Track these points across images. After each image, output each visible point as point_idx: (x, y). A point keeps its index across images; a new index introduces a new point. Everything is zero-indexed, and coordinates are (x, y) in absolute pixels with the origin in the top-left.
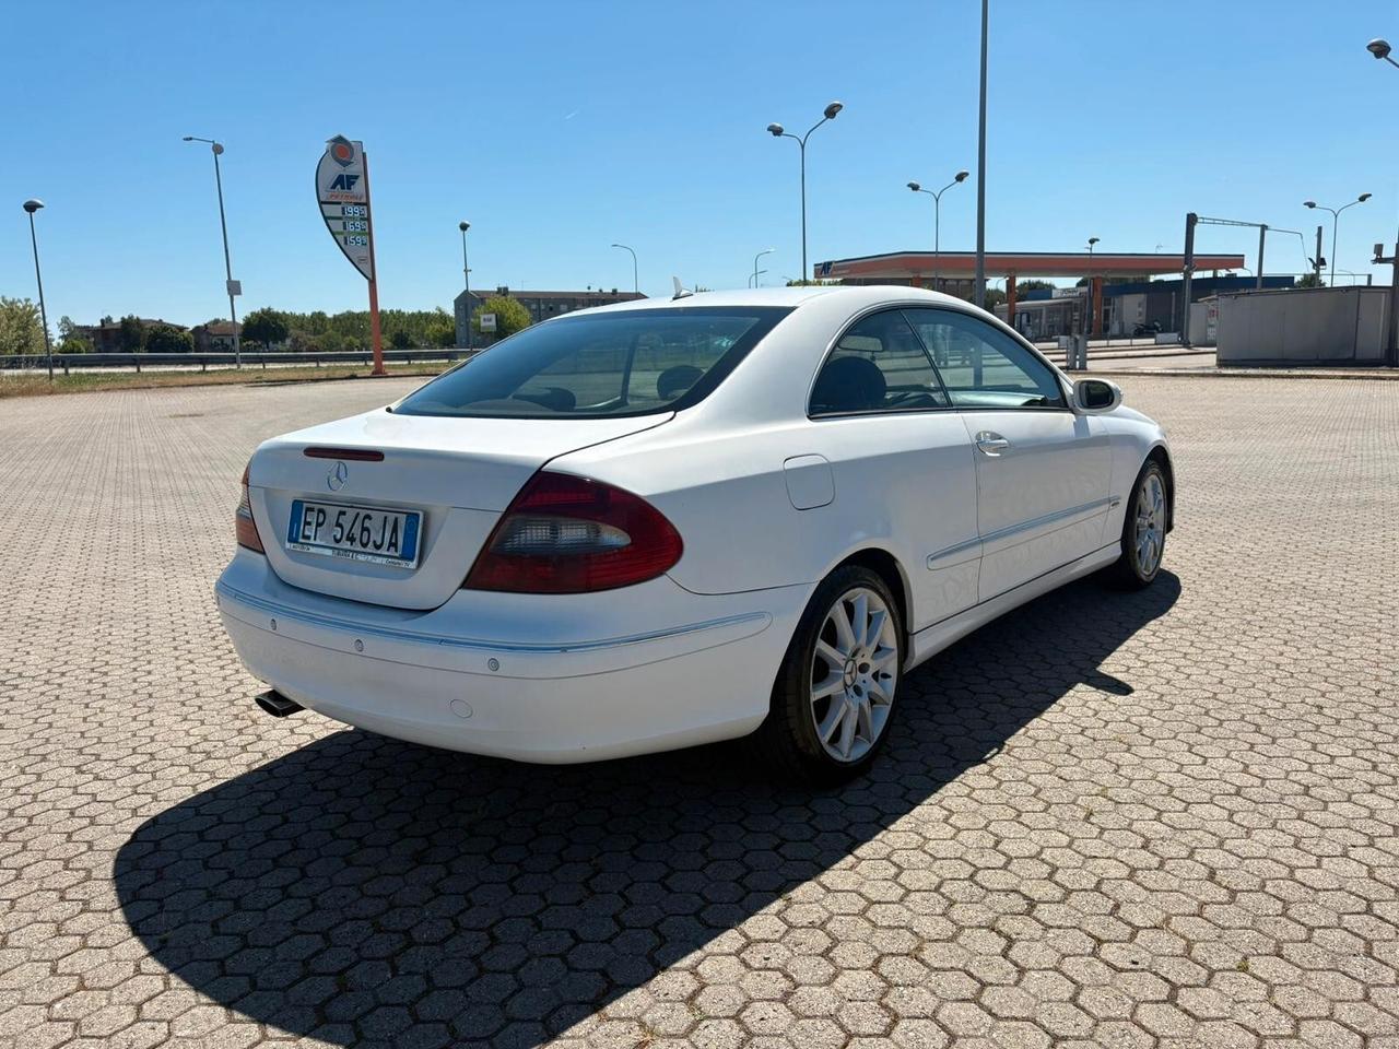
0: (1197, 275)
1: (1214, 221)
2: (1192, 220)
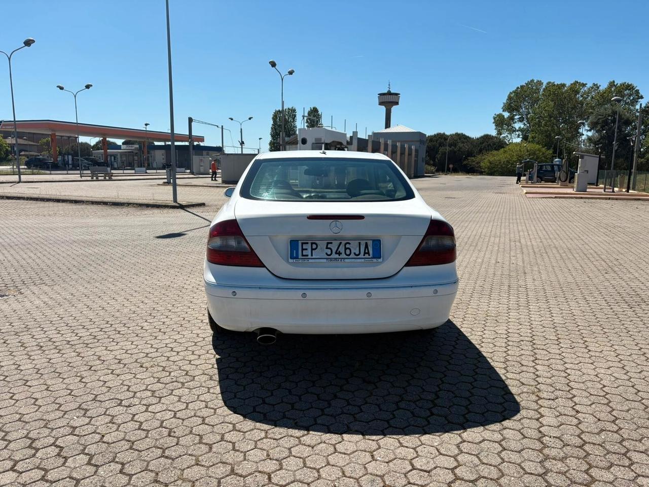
0: (177, 143)
1: (199, 122)
2: (190, 120)
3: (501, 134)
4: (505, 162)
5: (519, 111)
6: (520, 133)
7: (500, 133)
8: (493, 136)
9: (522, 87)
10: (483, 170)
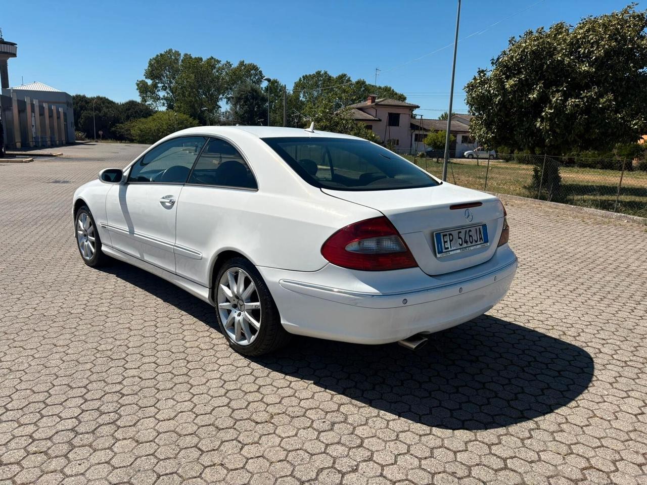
3: (146, 102)
4: (156, 130)
5: (161, 79)
6: (165, 102)
7: (144, 100)
8: (139, 103)
9: (161, 55)
10: (134, 138)
